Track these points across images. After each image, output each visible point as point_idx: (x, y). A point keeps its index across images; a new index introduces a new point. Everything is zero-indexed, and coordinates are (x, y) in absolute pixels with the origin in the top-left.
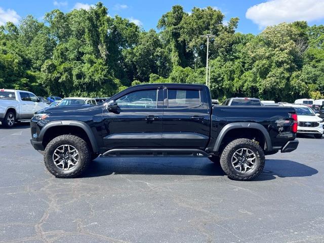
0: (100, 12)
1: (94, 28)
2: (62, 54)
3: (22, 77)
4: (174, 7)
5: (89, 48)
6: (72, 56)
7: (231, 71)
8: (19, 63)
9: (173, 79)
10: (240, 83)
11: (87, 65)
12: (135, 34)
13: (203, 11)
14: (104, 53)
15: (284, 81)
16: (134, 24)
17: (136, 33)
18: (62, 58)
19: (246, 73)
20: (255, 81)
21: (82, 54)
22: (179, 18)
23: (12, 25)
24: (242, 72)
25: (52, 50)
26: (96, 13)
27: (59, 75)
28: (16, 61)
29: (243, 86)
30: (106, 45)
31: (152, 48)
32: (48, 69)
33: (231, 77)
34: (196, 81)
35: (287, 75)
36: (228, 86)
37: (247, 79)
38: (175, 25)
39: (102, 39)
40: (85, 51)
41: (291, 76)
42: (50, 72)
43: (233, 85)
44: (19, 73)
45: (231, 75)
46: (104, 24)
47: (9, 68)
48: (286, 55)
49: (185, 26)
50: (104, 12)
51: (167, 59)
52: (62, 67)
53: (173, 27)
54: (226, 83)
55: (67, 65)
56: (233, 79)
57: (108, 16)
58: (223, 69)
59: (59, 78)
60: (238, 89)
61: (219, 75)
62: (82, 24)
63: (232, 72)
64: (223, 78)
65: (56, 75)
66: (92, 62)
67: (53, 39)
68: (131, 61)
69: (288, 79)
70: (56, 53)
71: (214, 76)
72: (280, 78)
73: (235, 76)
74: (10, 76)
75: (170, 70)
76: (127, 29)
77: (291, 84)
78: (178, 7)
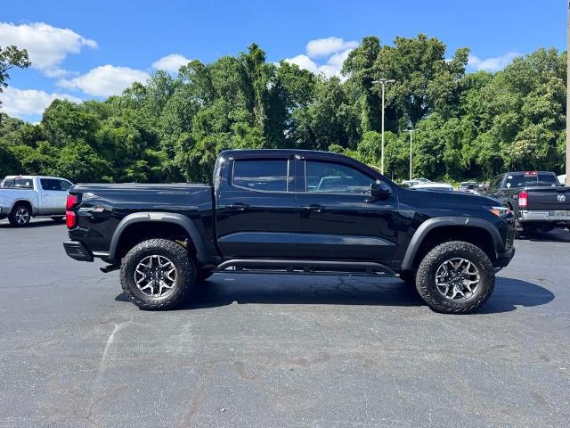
0: (253, 58)
1: (247, 83)
2: (205, 123)
3: (140, 159)
4: (365, 40)
5: (241, 113)
6: (218, 125)
7: (456, 133)
8: (136, 140)
9: (363, 151)
10: (473, 152)
11: (237, 137)
12: (307, 87)
13: (411, 41)
14: (261, 118)
15: (545, 146)
16: (307, 72)
17: (310, 84)
18: (205, 130)
19: (483, 136)
20: (496, 148)
21: (232, 121)
22: (372, 57)
23: (140, 86)
24: (475, 134)
25: (189, 119)
26: (249, 61)
27: (199, 154)
28: (131, 136)
29: (478, 157)
30: (265, 107)
31: (333, 106)
32: (183, 145)
33: (456, 144)
34: (398, 153)
35: (550, 135)
36: (451, 158)
37: (484, 145)
38: (366, 67)
39: (258, 97)
40: (236, 118)
41: (557, 137)
42: (186, 151)
43: (461, 156)
44: (134, 153)
45: (456, 139)
46: (260, 75)
47: (121, 147)
48: (548, 103)
49: (381, 67)
50: (261, 58)
51: (355, 122)
52: (203, 142)
53: (364, 70)
54: (449, 153)
55: (210, 139)
56: (460, 147)
57: (266, 63)
58: (443, 131)
59: (200, 158)
60: (468, 163)
61: (436, 140)
62: (231, 79)
63: (459, 135)
64: (443, 146)
65: (195, 153)
66: (243, 133)
67: (195, 102)
68: (308, 127)
69: (553, 142)
70: (195, 122)
71: (427, 143)
72: (538, 142)
73: (464, 140)
74: (122, 158)
75: (358, 137)
76: (296, 80)
77: (559, 150)
78: (371, 39)
